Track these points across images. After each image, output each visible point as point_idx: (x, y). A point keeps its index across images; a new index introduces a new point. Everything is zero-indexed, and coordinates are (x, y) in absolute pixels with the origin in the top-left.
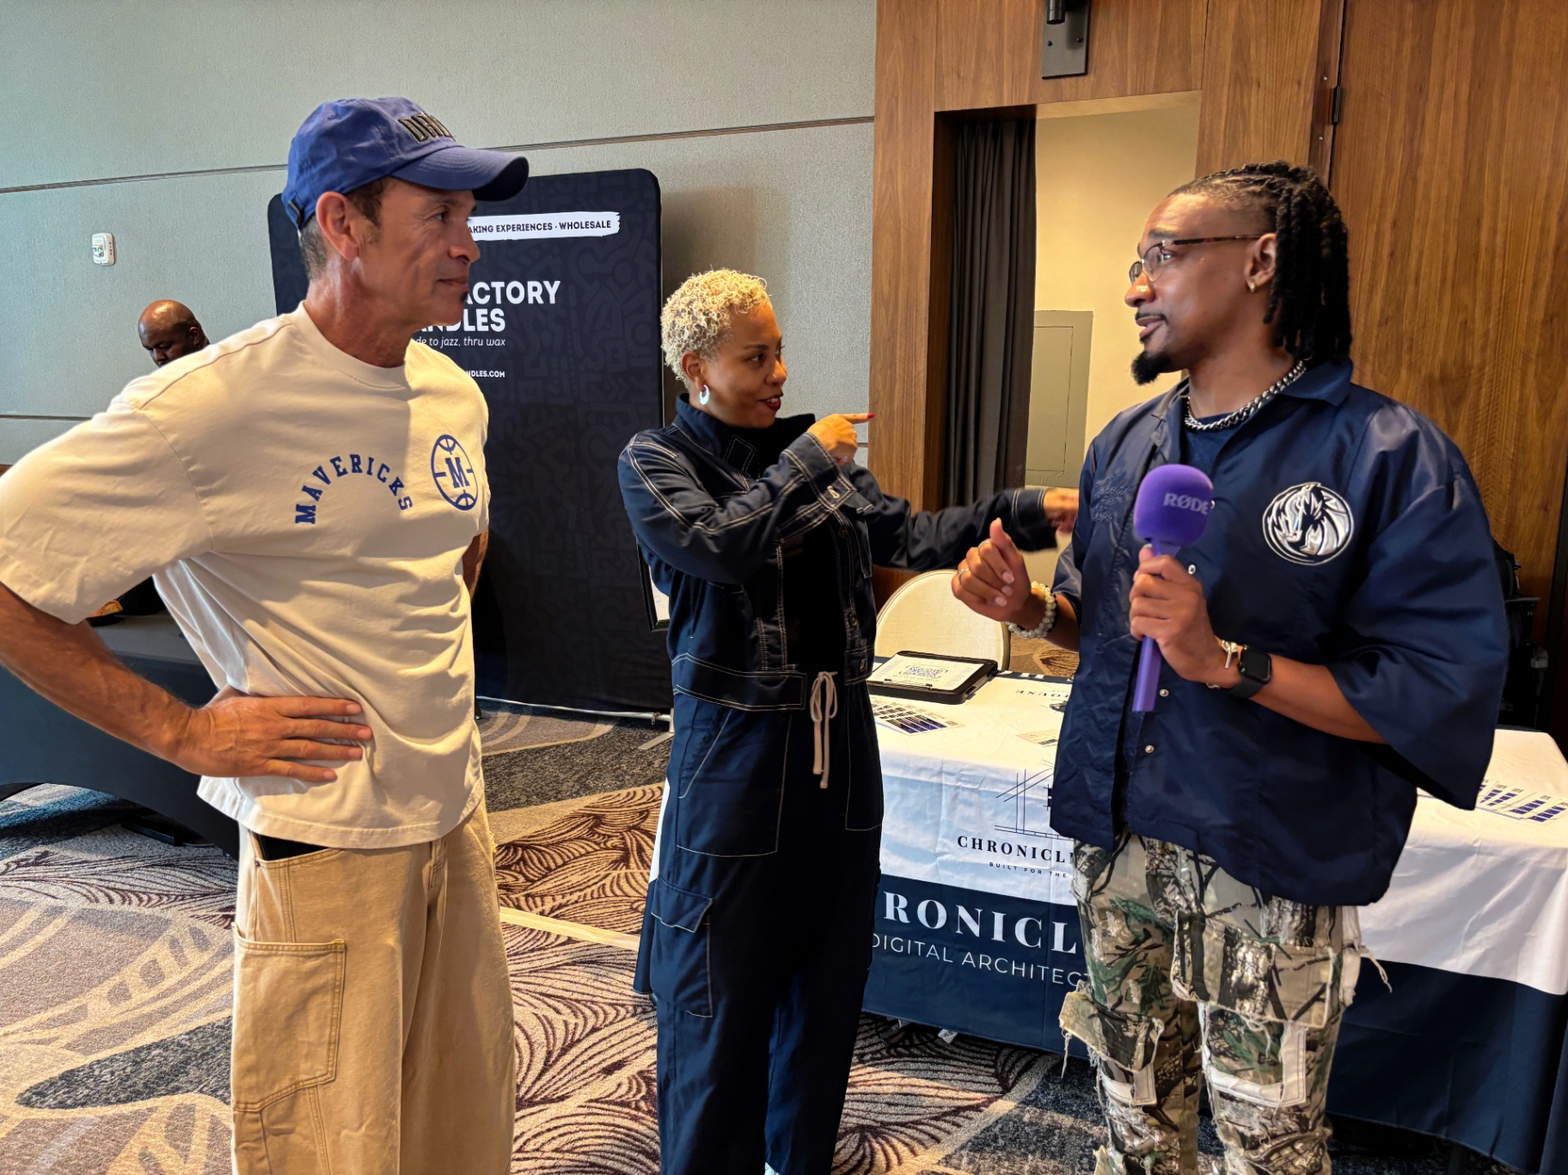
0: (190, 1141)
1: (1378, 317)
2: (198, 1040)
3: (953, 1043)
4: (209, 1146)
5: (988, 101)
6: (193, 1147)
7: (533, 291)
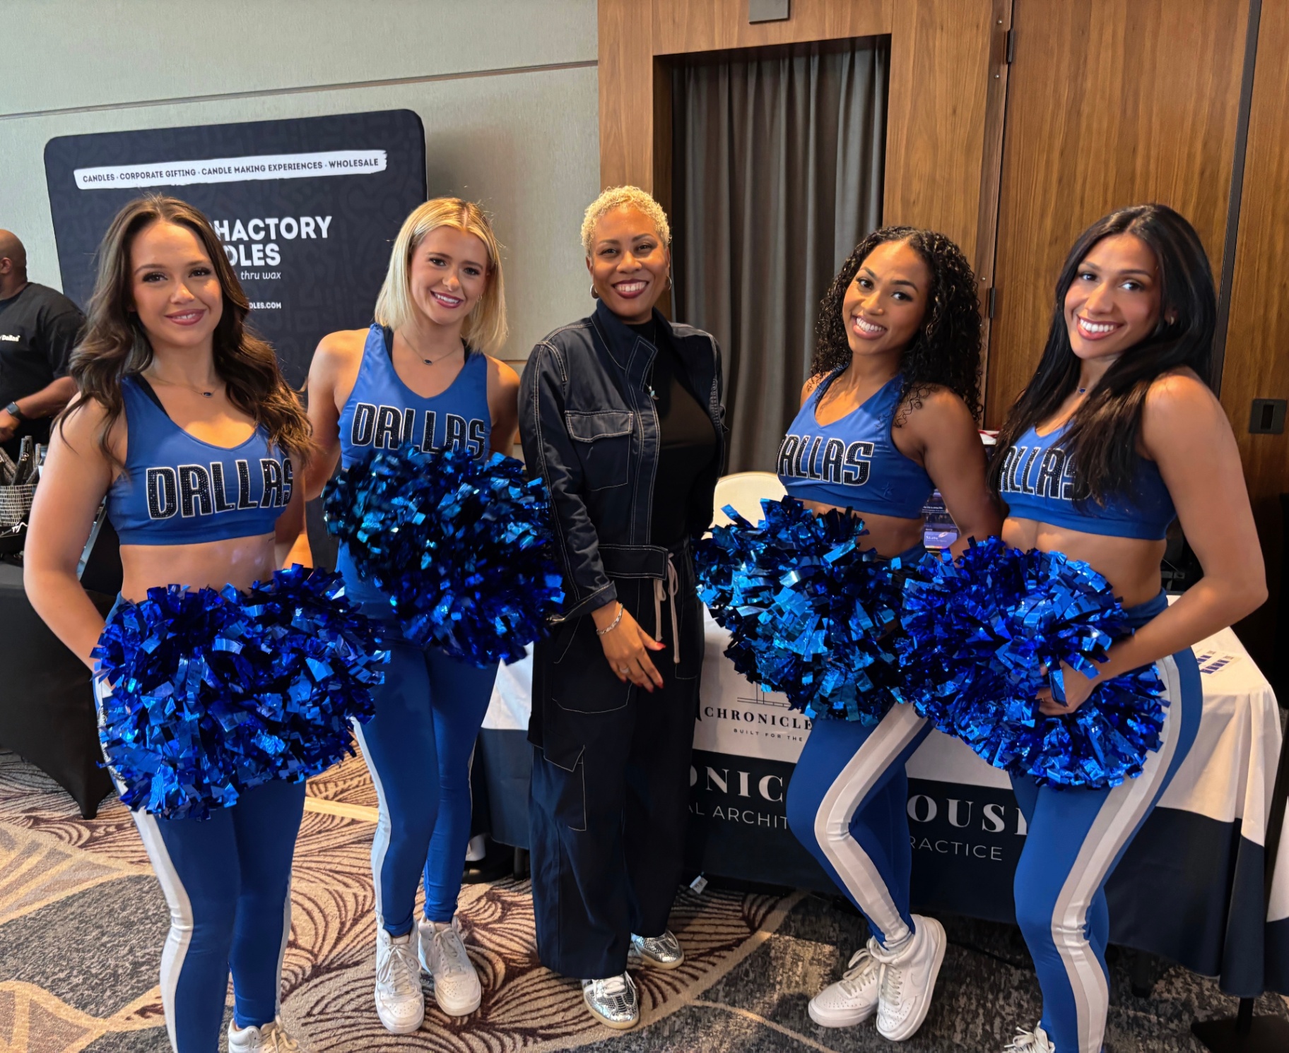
0: (13, 1025)
1: (1049, 237)
2: (12, 932)
3: (703, 893)
4: (31, 1029)
5: (701, 45)
6: (15, 1030)
7: (306, 227)
